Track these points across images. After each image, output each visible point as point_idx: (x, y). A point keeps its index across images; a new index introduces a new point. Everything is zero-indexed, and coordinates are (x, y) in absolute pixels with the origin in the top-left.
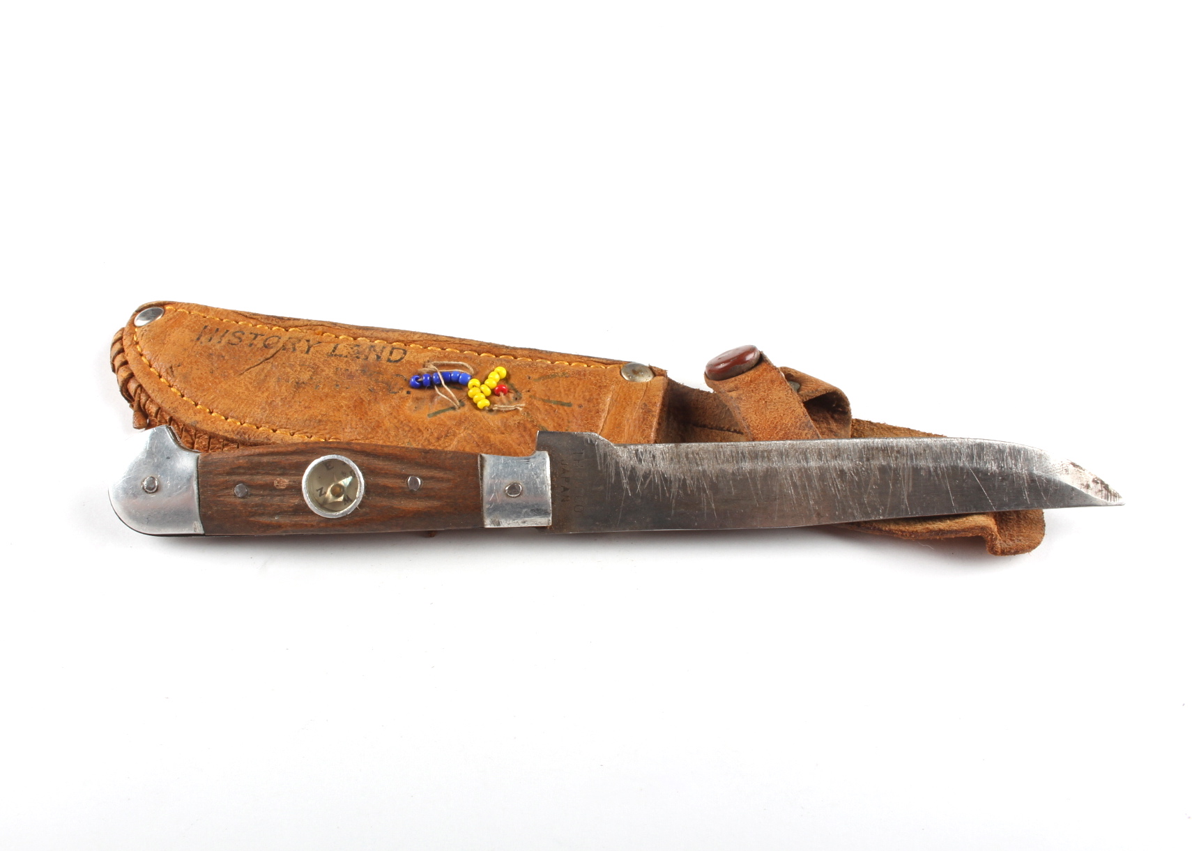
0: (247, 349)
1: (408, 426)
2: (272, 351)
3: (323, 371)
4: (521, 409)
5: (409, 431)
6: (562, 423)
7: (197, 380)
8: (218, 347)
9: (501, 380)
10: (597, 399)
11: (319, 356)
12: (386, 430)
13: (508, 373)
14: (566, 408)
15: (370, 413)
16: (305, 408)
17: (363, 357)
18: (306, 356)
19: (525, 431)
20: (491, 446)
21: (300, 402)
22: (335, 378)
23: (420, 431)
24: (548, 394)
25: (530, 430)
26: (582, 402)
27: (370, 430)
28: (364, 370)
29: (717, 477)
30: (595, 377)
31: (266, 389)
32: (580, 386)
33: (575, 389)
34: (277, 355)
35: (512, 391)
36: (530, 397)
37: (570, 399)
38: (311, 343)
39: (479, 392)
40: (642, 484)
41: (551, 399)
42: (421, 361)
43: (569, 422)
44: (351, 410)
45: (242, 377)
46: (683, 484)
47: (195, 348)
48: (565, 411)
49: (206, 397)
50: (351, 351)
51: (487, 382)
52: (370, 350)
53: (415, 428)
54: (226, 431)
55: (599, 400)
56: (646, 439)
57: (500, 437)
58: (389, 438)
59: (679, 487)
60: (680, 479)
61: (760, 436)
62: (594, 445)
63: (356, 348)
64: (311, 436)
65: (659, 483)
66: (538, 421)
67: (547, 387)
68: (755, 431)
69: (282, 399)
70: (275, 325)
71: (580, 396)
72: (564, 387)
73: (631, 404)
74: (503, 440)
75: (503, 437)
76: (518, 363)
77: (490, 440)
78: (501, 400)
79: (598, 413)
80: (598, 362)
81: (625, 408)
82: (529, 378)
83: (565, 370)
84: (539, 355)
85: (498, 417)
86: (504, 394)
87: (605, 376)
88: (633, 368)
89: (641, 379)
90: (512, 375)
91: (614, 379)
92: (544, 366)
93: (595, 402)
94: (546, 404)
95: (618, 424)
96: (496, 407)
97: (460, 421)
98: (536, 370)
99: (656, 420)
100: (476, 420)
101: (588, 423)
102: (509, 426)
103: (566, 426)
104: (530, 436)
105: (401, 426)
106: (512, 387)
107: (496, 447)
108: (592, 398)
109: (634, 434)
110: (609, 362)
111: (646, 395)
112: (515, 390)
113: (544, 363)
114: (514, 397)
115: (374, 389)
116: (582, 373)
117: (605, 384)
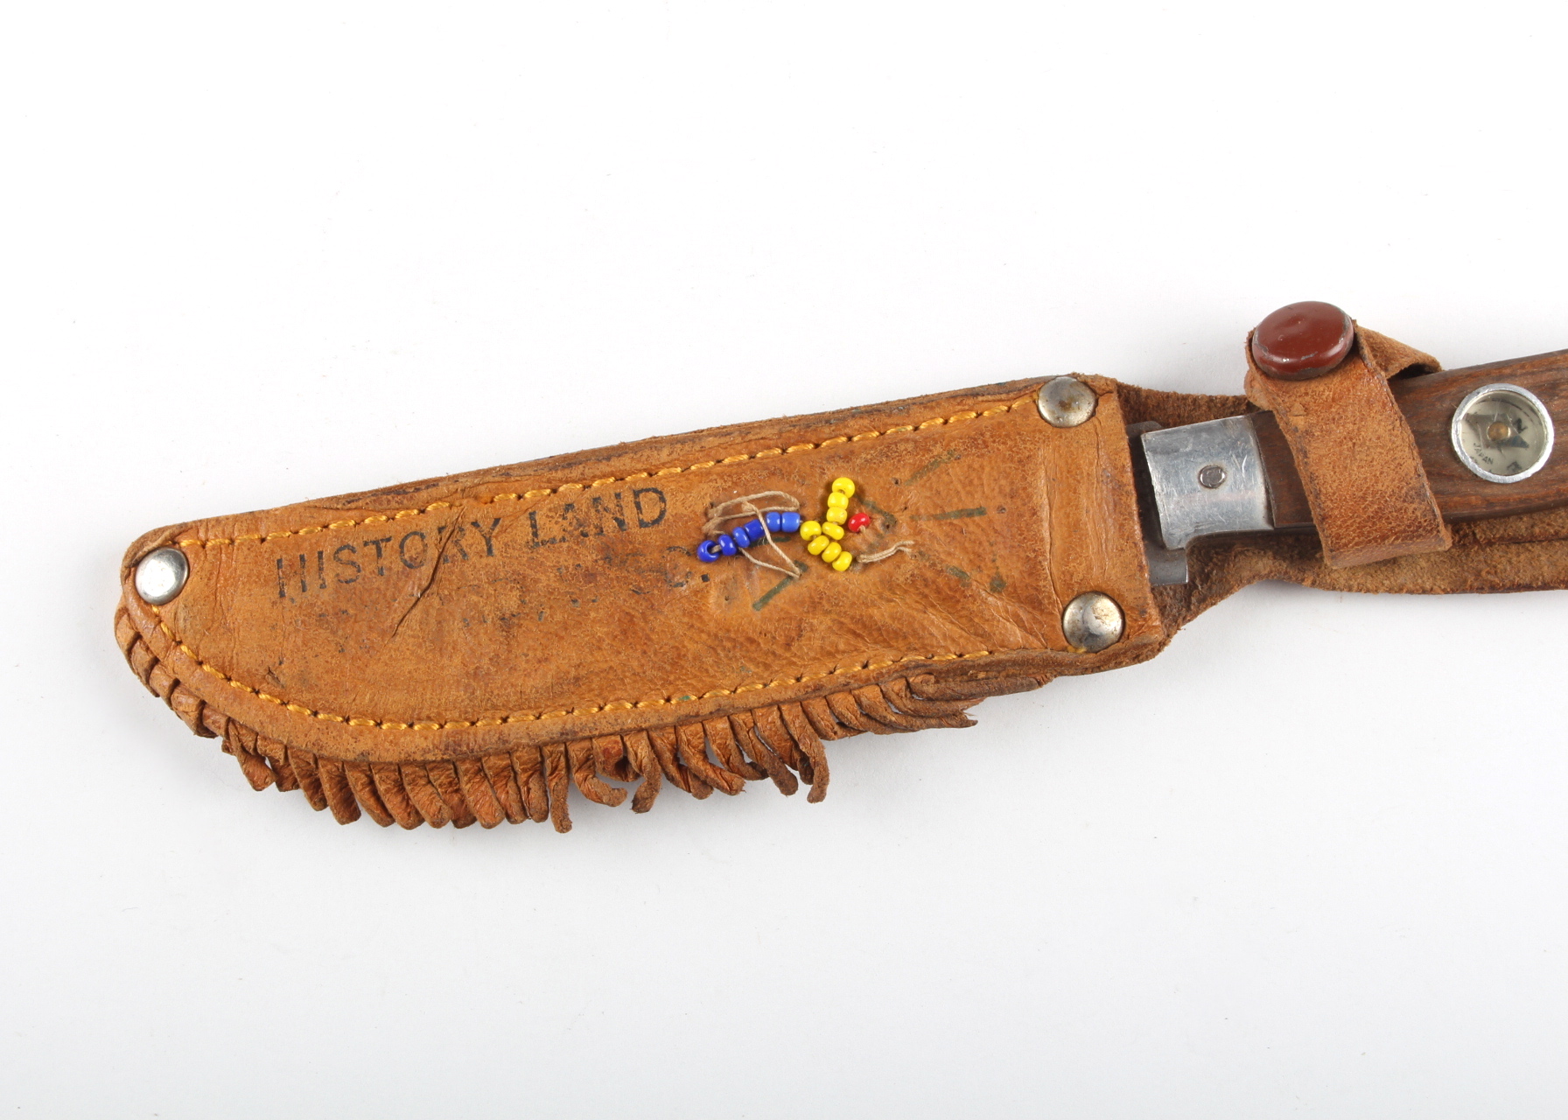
0: (379, 583)
1: (729, 639)
2: (427, 570)
3: (536, 581)
4: (907, 550)
5: (734, 647)
6: (981, 550)
7: (325, 676)
8: (325, 596)
9: (851, 500)
10: (1025, 489)
11: (516, 554)
12: (694, 659)
13: (856, 483)
14: (977, 518)
15: (654, 637)
16: (540, 662)
17: (592, 531)
18: (491, 560)
19: (926, 586)
20: (879, 629)
21: (526, 655)
22: (563, 588)
23: (752, 641)
24: (939, 502)
25: (934, 582)
26: (1000, 500)
27: (668, 668)
28: (608, 555)
30: (1003, 443)
31: (454, 648)
32: (987, 469)
33: (980, 478)
34: (439, 575)
35: (876, 515)
36: (912, 518)
37: (978, 501)
38: (485, 528)
39: (822, 537)
41: (948, 510)
42: (700, 509)
43: (991, 545)
44: (622, 641)
45: (398, 639)
47: (287, 615)
48: (978, 526)
49: (358, 702)
50: (565, 523)
51: (830, 515)
52: (597, 511)
53: (741, 639)
54: (425, 752)
55: (1030, 490)
56: (1131, 541)
57: (888, 608)
58: (707, 671)
61: (1336, 512)
63: (570, 515)
64: (573, 711)
66: (942, 561)
67: (931, 488)
68: (1329, 503)
69: (491, 659)
70: (398, 510)
71: (993, 490)
72: (960, 481)
73: (1083, 478)
74: (897, 613)
75: (894, 607)
76: (863, 456)
77: (875, 620)
78: (865, 540)
79: (1034, 514)
80: (994, 401)
81: (1075, 489)
82: (897, 483)
83: (948, 445)
84: (889, 421)
85: (873, 575)
86: (867, 527)
87: (1019, 434)
88: (1058, 398)
89: (1079, 416)
90: (866, 487)
91: (1038, 435)
92: (910, 446)
93: (1024, 495)
94: (943, 523)
95: (1074, 525)
96: (864, 559)
97: (813, 602)
98: (899, 461)
99: (1134, 499)
100: (839, 592)
101: (1024, 538)
102: (898, 585)
103: (990, 553)
104: (938, 591)
105: (717, 642)
106: (873, 508)
107: (888, 632)
108: (1015, 488)
109: (1107, 536)
110: (1011, 395)
111: (1101, 453)
112: (880, 512)
113: (907, 440)
114: (883, 524)
115: (641, 589)
116: (980, 442)
117: (1027, 454)
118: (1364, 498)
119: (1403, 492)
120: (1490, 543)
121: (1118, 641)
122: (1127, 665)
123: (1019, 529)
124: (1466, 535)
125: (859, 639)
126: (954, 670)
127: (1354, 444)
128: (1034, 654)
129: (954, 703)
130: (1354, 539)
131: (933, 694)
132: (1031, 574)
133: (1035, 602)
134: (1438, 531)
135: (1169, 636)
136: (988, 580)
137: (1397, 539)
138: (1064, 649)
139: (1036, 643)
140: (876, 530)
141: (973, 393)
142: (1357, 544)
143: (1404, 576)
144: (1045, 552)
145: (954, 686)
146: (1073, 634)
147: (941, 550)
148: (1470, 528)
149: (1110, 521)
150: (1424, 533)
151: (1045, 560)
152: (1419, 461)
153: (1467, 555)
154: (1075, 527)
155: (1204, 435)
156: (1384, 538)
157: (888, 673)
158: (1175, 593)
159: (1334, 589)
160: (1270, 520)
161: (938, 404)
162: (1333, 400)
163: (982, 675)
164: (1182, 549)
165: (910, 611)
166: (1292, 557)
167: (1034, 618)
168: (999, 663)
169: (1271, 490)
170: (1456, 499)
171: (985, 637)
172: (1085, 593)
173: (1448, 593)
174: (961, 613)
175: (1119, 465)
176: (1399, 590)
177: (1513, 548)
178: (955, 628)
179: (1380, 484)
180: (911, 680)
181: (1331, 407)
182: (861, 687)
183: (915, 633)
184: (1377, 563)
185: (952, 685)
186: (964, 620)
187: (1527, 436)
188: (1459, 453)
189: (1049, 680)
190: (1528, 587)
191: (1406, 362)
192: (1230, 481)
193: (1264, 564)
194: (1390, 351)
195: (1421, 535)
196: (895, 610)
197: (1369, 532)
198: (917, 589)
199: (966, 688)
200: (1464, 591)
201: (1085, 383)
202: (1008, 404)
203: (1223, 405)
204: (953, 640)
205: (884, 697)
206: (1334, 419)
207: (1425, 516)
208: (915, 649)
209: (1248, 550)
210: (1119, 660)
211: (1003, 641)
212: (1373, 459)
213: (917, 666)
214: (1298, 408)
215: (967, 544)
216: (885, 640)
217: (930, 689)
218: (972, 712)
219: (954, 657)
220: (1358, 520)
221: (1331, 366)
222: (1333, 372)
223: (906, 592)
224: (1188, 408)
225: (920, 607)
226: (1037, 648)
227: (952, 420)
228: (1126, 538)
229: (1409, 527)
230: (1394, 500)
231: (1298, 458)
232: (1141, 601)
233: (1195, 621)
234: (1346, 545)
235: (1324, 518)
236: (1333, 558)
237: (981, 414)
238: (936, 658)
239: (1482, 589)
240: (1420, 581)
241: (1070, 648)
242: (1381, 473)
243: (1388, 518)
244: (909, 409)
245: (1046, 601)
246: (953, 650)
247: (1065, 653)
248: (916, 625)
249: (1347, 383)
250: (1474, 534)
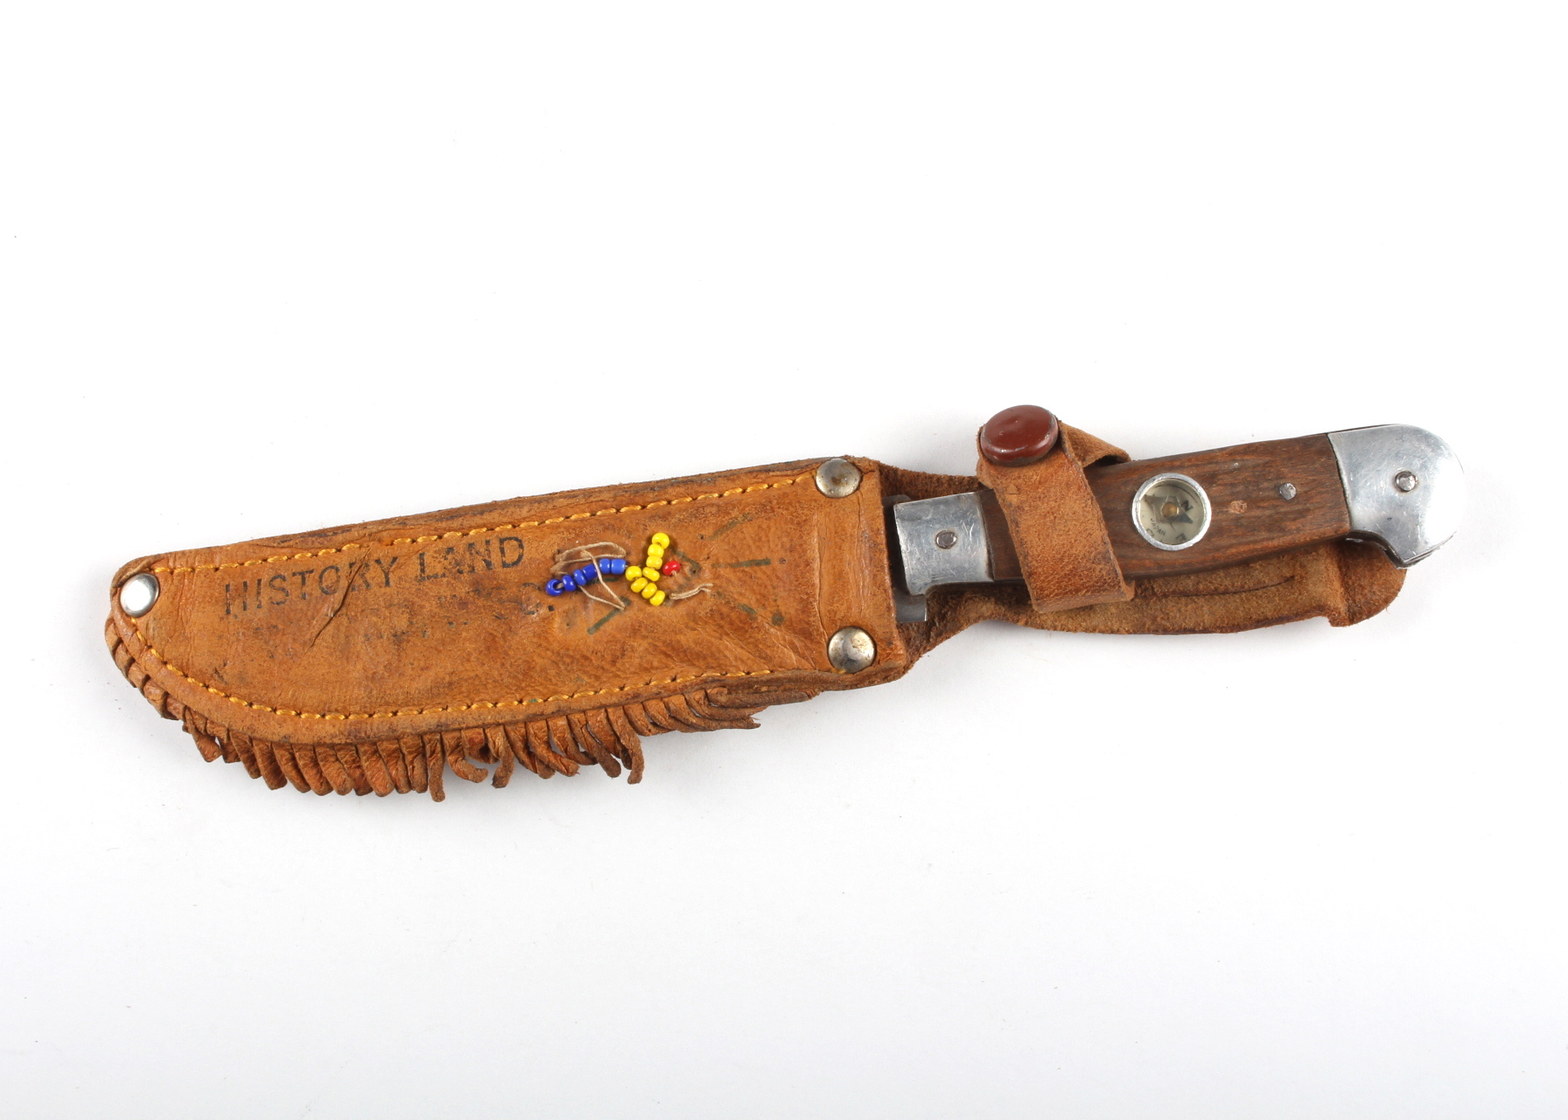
0: (301, 605)
1: (568, 656)
2: (339, 596)
3: (422, 607)
4: (707, 591)
5: (572, 662)
6: (765, 592)
7: (258, 676)
8: (261, 614)
9: (666, 550)
10: (801, 545)
11: (407, 585)
12: (541, 671)
13: (670, 538)
14: (763, 567)
15: (511, 653)
16: (422, 669)
17: (466, 569)
18: (388, 590)
19: (722, 619)
20: (685, 651)
21: (412, 664)
22: (442, 613)
23: (586, 658)
24: (734, 554)
25: (728, 616)
26: (782, 554)
27: (521, 677)
28: (477, 588)
30: (787, 509)
31: (357, 657)
32: (773, 529)
33: (767, 536)
34: (348, 600)
35: (686, 563)
36: (713, 566)
37: (766, 553)
38: (385, 566)
39: (646, 580)
41: (741, 560)
42: (549, 555)
43: (774, 588)
44: (485, 655)
45: (315, 649)
47: (231, 628)
48: (764, 573)
49: (283, 696)
50: (446, 563)
51: (649, 562)
52: (471, 554)
53: (578, 657)
54: (333, 736)
55: (805, 546)
56: (881, 588)
58: (550, 680)
61: (1040, 570)
63: (450, 557)
64: (447, 708)
66: (735, 599)
67: (729, 544)
68: (1034, 562)
69: (385, 667)
70: (321, 548)
71: (777, 545)
72: (752, 537)
73: (846, 538)
74: (699, 639)
75: (697, 634)
76: (677, 516)
77: (682, 644)
78: (676, 582)
79: (808, 565)
80: (782, 476)
81: (840, 547)
82: (702, 538)
83: (744, 509)
84: (700, 489)
85: (682, 609)
86: (678, 572)
87: (799, 502)
88: (831, 475)
89: (848, 489)
90: (678, 541)
91: (813, 504)
92: (714, 510)
93: (800, 550)
94: (737, 570)
95: (839, 574)
96: (675, 597)
97: (634, 629)
98: (705, 521)
99: (885, 555)
100: (654, 622)
101: (800, 583)
102: (700, 617)
103: (773, 595)
104: (731, 623)
105: (559, 658)
106: (683, 557)
107: (691, 653)
108: (794, 544)
109: (863, 583)
110: (795, 472)
111: (862, 519)
112: (689, 560)
113: (713, 505)
114: (691, 570)
115: (502, 615)
116: (768, 507)
117: (804, 518)
118: (1061, 560)
119: (1092, 555)
120: (1165, 596)
121: (871, 665)
122: (879, 683)
123: (796, 576)
124: (1146, 589)
125: (669, 659)
126: (743, 684)
127: (1055, 517)
128: (805, 674)
129: (742, 710)
130: (1054, 591)
131: (725, 703)
132: (803, 612)
133: (807, 634)
134: (1120, 587)
135: (912, 662)
136: (771, 615)
137: (1087, 591)
138: (829, 671)
139: (807, 665)
140: (685, 574)
141: (766, 470)
142: (1056, 595)
143: (1097, 620)
144: (815, 594)
145: (742, 696)
146: (835, 659)
147: (735, 591)
148: (1150, 583)
149: (867, 572)
150: (1108, 588)
151: (815, 601)
152: (1105, 532)
153: (1148, 605)
154: (839, 576)
155: (942, 507)
156: (1077, 591)
157: (691, 685)
158: (919, 628)
159: (1043, 628)
160: (991, 575)
161: (739, 477)
162: (1040, 482)
163: (764, 689)
164: (922, 595)
165: (709, 638)
166: (1010, 602)
167: (806, 645)
168: (778, 679)
169: (991, 552)
170: (1134, 562)
171: (767, 659)
172: (845, 627)
173: (1131, 633)
174: (749, 641)
175: (875, 528)
176: (1092, 630)
177: (1183, 599)
178: (744, 652)
179: (1074, 549)
180: (709, 691)
181: (1038, 488)
182: (670, 696)
183: (712, 655)
184: (1077, 609)
185: (741, 696)
186: (751, 646)
187: (1191, 514)
188: (1137, 526)
189: (816, 694)
190: (1192, 631)
191: (1100, 454)
192: (960, 543)
193: (987, 607)
194: (1089, 445)
195: (1106, 589)
196: (698, 637)
197: (1065, 586)
198: (715, 621)
199: (752, 699)
200: (1143, 633)
201: (853, 464)
202: (793, 478)
203: (960, 483)
204: (742, 661)
205: (687, 703)
206: (1040, 498)
207: (1109, 574)
208: (712, 667)
209: (976, 597)
210: (871, 680)
211: (781, 662)
212: (1069, 529)
213: (713, 681)
214: (1012, 488)
215: (755, 587)
216: (689, 660)
217: (723, 699)
218: (757, 717)
219: (743, 674)
220: (1057, 576)
221: (1038, 457)
222: (1041, 461)
223: (706, 623)
224: (933, 485)
225: (717, 635)
226: (808, 670)
227: (749, 490)
228: (878, 585)
229: (1097, 582)
230: (1085, 561)
231: (1011, 527)
232: (889, 635)
233: (934, 650)
234: (1048, 596)
235: (1031, 574)
236: (1038, 605)
237: (772, 486)
238: (729, 675)
239: (1157, 631)
240: (1109, 624)
241: (833, 669)
242: (1076, 541)
243: (1080, 576)
244: (715, 481)
245: (815, 633)
246: (742, 668)
247: (829, 674)
248: (714, 649)
249: (1051, 470)
250: (1153, 588)
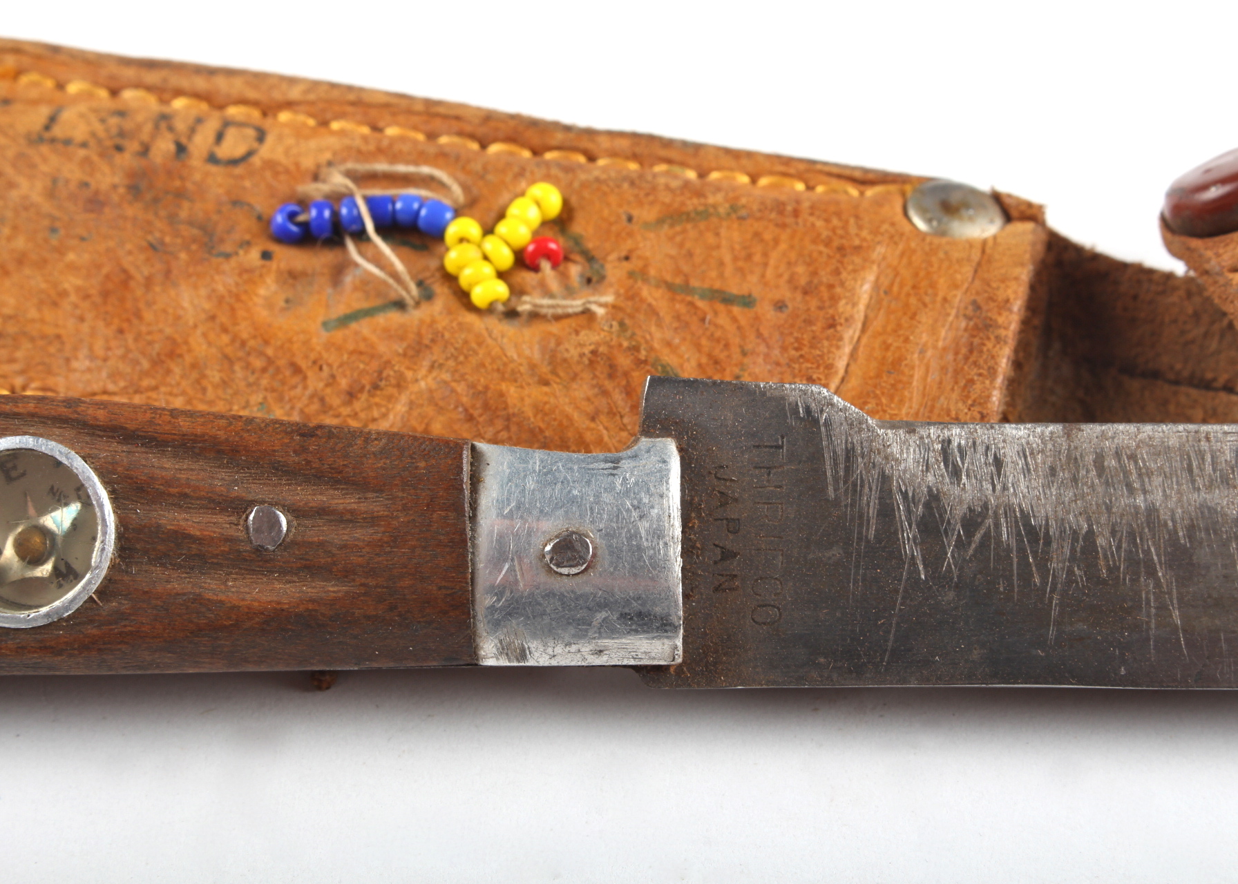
1: (261, 354)
4: (600, 311)
5: (264, 370)
6: (722, 356)
9: (545, 223)
10: (831, 287)
12: (194, 366)
13: (566, 203)
14: (736, 310)
15: (148, 316)
17: (133, 146)
19: (611, 376)
20: (508, 419)
22: (47, 207)
23: (297, 370)
24: (686, 268)
25: (626, 374)
26: (785, 293)
27: (146, 364)
28: (137, 186)
29: (1191, 529)
30: (827, 221)
32: (783, 246)
33: (765, 255)
35: (578, 258)
36: (631, 275)
37: (751, 285)
39: (477, 258)
40: (960, 544)
41: (695, 283)
42: (308, 163)
43: (744, 354)
44: (93, 304)
46: (1086, 548)
48: (734, 320)
50: (100, 127)
51: (502, 228)
52: (157, 128)
53: (282, 362)
55: (838, 290)
56: (977, 409)
57: (536, 393)
58: (204, 390)
59: (1073, 558)
60: (1075, 533)
62: (816, 422)
63: (114, 121)
65: (1013, 543)
66: (651, 349)
67: (681, 245)
71: (779, 276)
72: (732, 249)
73: (934, 302)
74: (546, 403)
75: (546, 394)
77: (505, 402)
78: (540, 280)
79: (833, 328)
80: (839, 176)
81: (915, 315)
82: (629, 220)
84: (662, 152)
86: (553, 267)
87: (858, 219)
88: (942, 196)
89: (969, 229)
90: (579, 211)
91: (887, 228)
92: (677, 187)
93: (826, 295)
94: (678, 298)
95: (892, 363)
96: (527, 302)
97: (419, 343)
100: (466, 342)
101: (801, 356)
102: (565, 360)
103: (736, 365)
104: (627, 391)
105: (241, 354)
106: (577, 247)
107: (519, 424)
108: (816, 281)
111: (979, 276)
112: (585, 254)
114: (582, 275)
115: (162, 243)
116: (788, 211)
117: (857, 242)
123: (799, 341)
140: (567, 276)
147: (657, 333)
154: (892, 367)
161: (749, 155)
175: (1001, 297)
196: (546, 399)
198: (594, 377)
201: (996, 197)
202: (862, 187)
215: (703, 341)
223: (575, 376)
225: (591, 410)
228: (970, 402)
237: (812, 187)
